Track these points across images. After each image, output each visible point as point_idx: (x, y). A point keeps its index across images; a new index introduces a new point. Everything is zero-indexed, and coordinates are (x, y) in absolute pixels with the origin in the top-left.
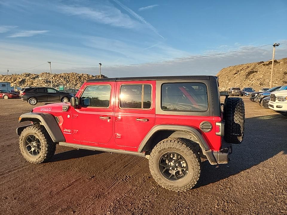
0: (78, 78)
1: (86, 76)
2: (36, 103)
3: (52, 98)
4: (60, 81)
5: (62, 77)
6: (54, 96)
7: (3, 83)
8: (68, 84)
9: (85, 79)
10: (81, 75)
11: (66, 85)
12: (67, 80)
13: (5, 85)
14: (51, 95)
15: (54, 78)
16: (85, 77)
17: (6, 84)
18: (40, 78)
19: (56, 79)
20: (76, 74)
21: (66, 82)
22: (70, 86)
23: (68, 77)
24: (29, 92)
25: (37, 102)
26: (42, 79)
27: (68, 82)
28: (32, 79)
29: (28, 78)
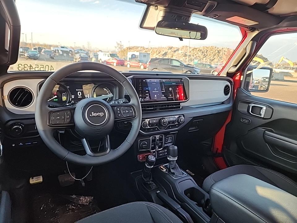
0: (217, 53)
1: (227, 50)
4: (197, 56)
5: (200, 51)
7: (144, 54)
8: (205, 58)
9: (224, 53)
10: (221, 49)
11: (203, 59)
12: (205, 55)
13: (146, 56)
14: (174, 67)
15: (192, 52)
16: (225, 52)
17: (147, 54)
18: (180, 52)
19: (194, 53)
20: (215, 48)
21: (203, 57)
22: (206, 61)
23: (206, 51)
24: (153, 63)
26: (181, 53)
27: (205, 56)
28: (173, 52)
29: (170, 50)
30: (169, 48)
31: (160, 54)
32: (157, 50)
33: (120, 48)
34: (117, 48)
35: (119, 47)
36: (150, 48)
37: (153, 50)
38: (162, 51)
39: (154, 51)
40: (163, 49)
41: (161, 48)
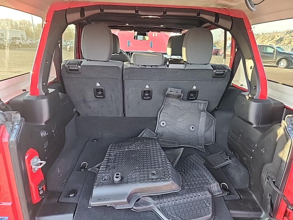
3: (266, 59)
14: (266, 55)
29: (288, 35)
30: (287, 32)
31: (273, 40)
32: (270, 36)
37: (264, 36)
39: (266, 37)
40: (279, 34)
41: (276, 33)
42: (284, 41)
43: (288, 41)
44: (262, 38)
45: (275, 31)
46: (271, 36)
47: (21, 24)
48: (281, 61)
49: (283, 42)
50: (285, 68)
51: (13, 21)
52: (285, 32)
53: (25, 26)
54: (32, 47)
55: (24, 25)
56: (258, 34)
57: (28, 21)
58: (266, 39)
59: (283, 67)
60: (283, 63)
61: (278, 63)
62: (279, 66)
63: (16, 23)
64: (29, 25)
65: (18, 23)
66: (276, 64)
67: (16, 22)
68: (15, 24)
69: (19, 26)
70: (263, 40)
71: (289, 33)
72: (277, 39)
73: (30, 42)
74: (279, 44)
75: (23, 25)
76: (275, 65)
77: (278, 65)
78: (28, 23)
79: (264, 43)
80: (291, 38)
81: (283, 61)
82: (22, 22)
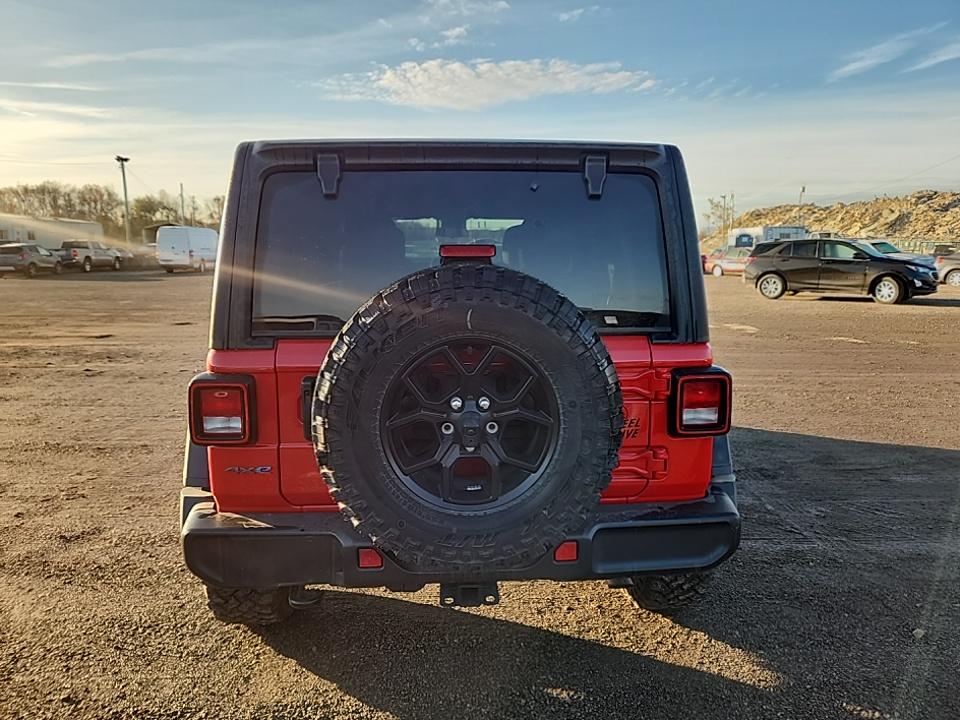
2: (782, 293)
3: (834, 279)
6: (843, 272)
7: (782, 231)
13: (788, 235)
14: (834, 266)
17: (792, 231)
25: (784, 289)
28: (936, 211)
29: (922, 207)
30: (920, 198)
31: (876, 224)
32: (867, 210)
33: (720, 217)
34: (712, 219)
35: (719, 213)
36: (836, 206)
37: (847, 212)
38: (885, 213)
39: (853, 215)
40: (893, 204)
41: (884, 201)
42: (913, 224)
43: (925, 225)
44: (842, 219)
45: (881, 196)
46: (871, 211)
47: (83, 201)
48: (882, 284)
49: (911, 228)
50: (896, 302)
51: (59, 193)
52: (913, 196)
53: (95, 208)
54: (122, 269)
55: (93, 204)
56: (827, 208)
57: (107, 190)
58: (855, 221)
59: (888, 299)
60: (888, 288)
61: (872, 289)
62: (878, 297)
63: (70, 200)
64: (109, 204)
65: (76, 201)
66: (869, 294)
67: (69, 195)
68: (65, 200)
69: (78, 208)
70: (846, 223)
71: (926, 199)
72: (888, 221)
73: (119, 255)
74: (897, 234)
75: (89, 204)
76: (864, 295)
77: (874, 295)
78: (105, 197)
79: (849, 233)
80: (932, 214)
81: (886, 283)
82: (87, 197)
